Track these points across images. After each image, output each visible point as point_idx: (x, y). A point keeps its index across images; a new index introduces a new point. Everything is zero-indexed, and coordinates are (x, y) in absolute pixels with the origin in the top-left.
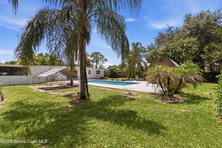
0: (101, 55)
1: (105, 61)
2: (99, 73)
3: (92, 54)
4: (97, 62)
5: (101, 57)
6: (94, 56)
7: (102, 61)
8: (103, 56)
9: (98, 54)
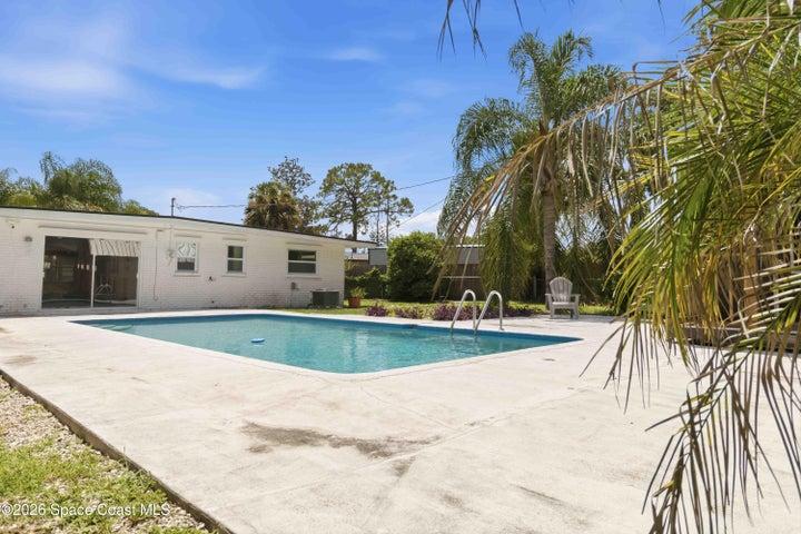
0: (377, 177)
1: (401, 211)
2: (311, 269)
3: (333, 172)
4: (357, 219)
5: (381, 188)
6: (343, 182)
7: (387, 211)
8: (388, 185)
9: (365, 173)
